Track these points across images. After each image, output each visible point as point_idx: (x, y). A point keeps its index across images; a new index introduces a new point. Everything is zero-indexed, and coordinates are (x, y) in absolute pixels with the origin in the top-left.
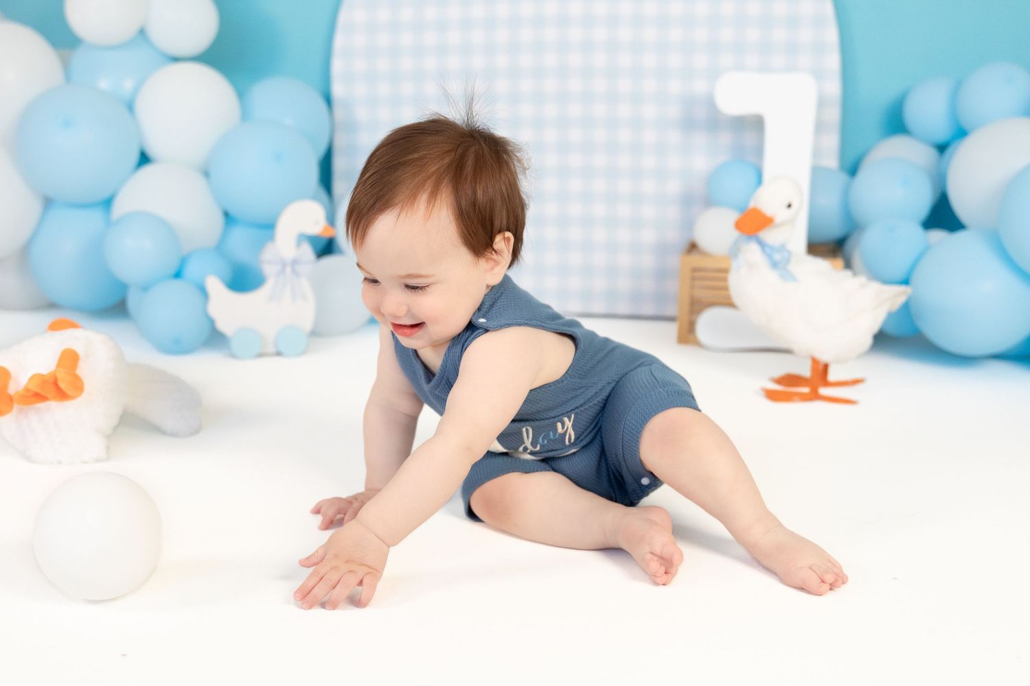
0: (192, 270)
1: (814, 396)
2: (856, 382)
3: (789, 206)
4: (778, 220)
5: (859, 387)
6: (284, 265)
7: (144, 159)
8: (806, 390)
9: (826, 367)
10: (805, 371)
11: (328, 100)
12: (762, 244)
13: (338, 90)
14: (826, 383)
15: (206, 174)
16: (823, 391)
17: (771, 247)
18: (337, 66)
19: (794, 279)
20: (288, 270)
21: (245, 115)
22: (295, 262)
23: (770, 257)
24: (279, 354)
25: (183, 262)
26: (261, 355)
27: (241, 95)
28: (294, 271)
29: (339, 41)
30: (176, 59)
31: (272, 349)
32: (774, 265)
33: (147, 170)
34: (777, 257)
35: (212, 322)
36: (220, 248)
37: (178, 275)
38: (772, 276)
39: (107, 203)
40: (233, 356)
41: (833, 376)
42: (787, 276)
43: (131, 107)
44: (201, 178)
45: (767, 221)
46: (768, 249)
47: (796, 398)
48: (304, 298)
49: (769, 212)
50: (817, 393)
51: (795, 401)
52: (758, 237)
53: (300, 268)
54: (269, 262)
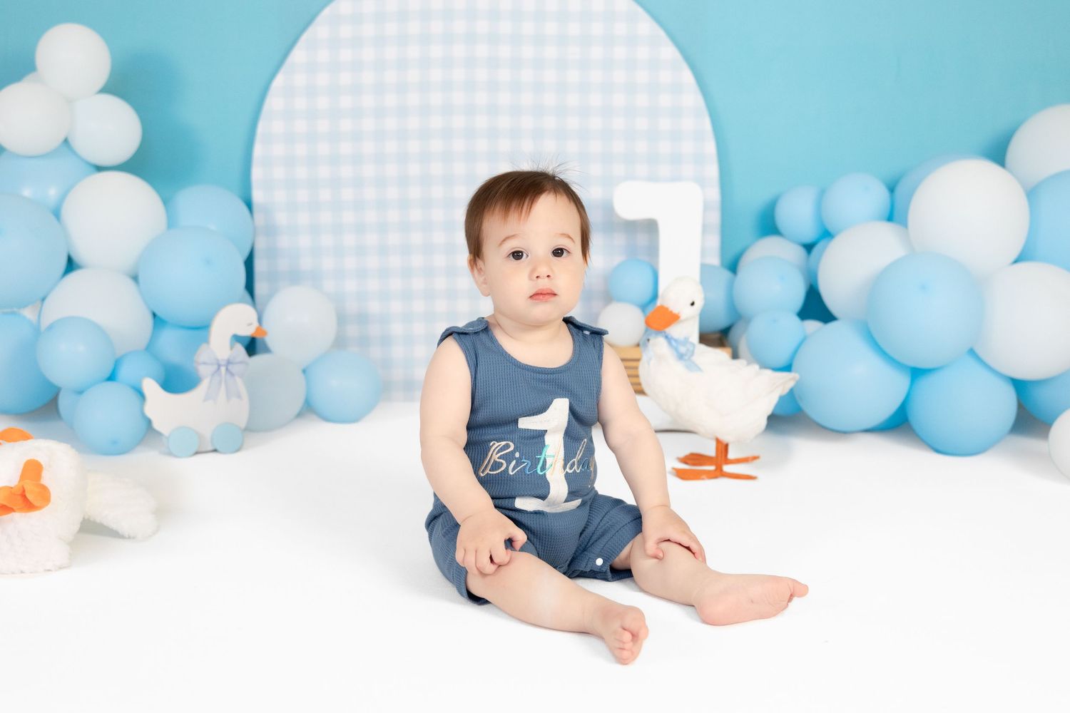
0: (126, 372)
1: (719, 473)
2: (752, 459)
3: (693, 304)
4: (683, 317)
6: (219, 366)
7: (71, 265)
8: (712, 468)
9: (726, 446)
10: (710, 450)
11: (249, 205)
12: (666, 337)
13: (258, 196)
14: (728, 462)
15: (135, 278)
16: (727, 468)
17: (676, 341)
18: (257, 173)
19: (700, 369)
20: (223, 370)
21: (172, 222)
22: (229, 362)
23: (676, 350)
25: (117, 364)
27: (166, 202)
28: (228, 371)
29: (258, 150)
30: (99, 169)
31: (209, 447)
32: (681, 357)
33: (73, 276)
34: (682, 349)
36: (150, 348)
37: (111, 378)
38: (679, 367)
42: (692, 367)
43: (57, 214)
44: (130, 282)
45: (673, 318)
46: (673, 343)
47: (704, 477)
48: (239, 396)
49: (675, 311)
50: (721, 470)
51: (703, 479)
52: (665, 333)
53: (234, 368)
54: (205, 363)
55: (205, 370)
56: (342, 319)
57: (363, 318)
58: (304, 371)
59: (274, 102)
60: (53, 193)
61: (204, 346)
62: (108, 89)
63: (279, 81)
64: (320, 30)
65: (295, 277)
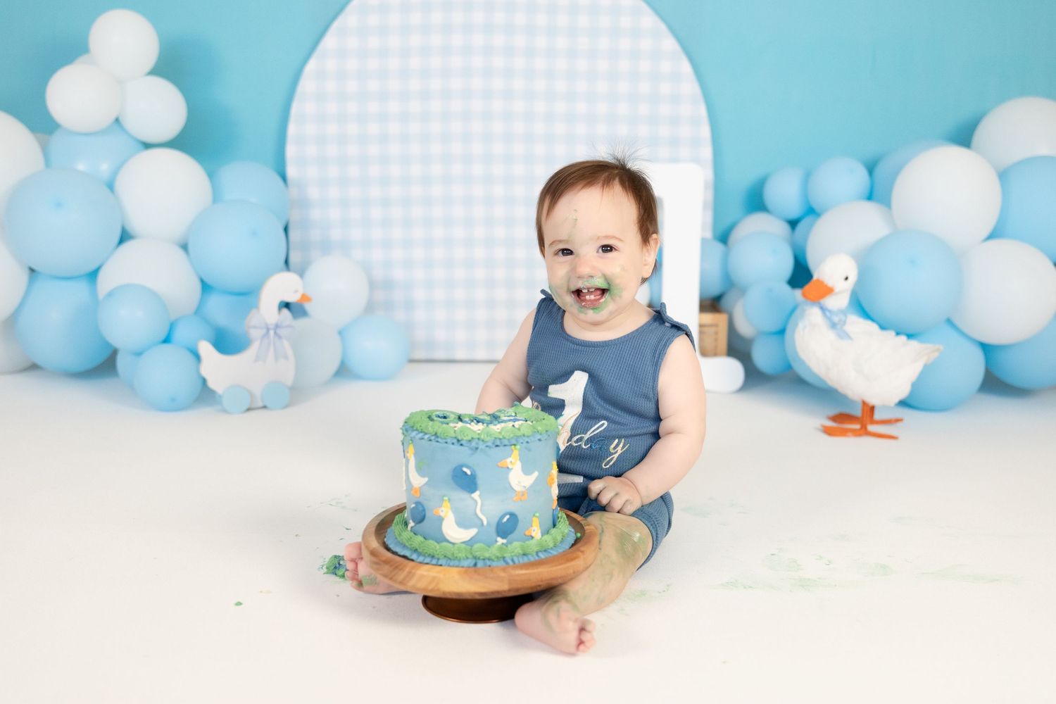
0: (181, 334)
1: (864, 432)
2: (898, 420)
3: (847, 279)
4: (837, 290)
5: (899, 424)
6: (268, 330)
7: (125, 237)
8: (857, 426)
9: (872, 408)
10: (858, 412)
11: (284, 178)
12: (823, 309)
13: (291, 172)
14: (873, 422)
15: (185, 247)
16: (871, 428)
17: (830, 311)
18: (291, 151)
19: (849, 337)
20: (272, 333)
21: (217, 196)
22: (277, 326)
23: (829, 319)
24: (265, 407)
25: (172, 327)
26: (249, 409)
27: (211, 175)
28: (275, 333)
29: (292, 129)
30: (147, 146)
31: (261, 404)
32: (833, 326)
33: (127, 246)
34: (836, 319)
35: (204, 381)
36: (198, 311)
37: (166, 340)
38: (831, 335)
39: (93, 275)
40: (225, 411)
41: (877, 416)
42: (844, 335)
43: (111, 186)
44: (181, 253)
45: (828, 291)
46: (828, 313)
47: (849, 434)
48: (286, 357)
49: (830, 283)
50: (866, 429)
51: (848, 436)
52: (819, 303)
53: (281, 332)
54: (255, 327)
55: (255, 334)
56: (372, 285)
57: (388, 285)
58: (340, 333)
59: (307, 85)
60: (105, 168)
61: (254, 311)
62: (155, 72)
63: (311, 66)
64: (349, 19)
65: (326, 247)
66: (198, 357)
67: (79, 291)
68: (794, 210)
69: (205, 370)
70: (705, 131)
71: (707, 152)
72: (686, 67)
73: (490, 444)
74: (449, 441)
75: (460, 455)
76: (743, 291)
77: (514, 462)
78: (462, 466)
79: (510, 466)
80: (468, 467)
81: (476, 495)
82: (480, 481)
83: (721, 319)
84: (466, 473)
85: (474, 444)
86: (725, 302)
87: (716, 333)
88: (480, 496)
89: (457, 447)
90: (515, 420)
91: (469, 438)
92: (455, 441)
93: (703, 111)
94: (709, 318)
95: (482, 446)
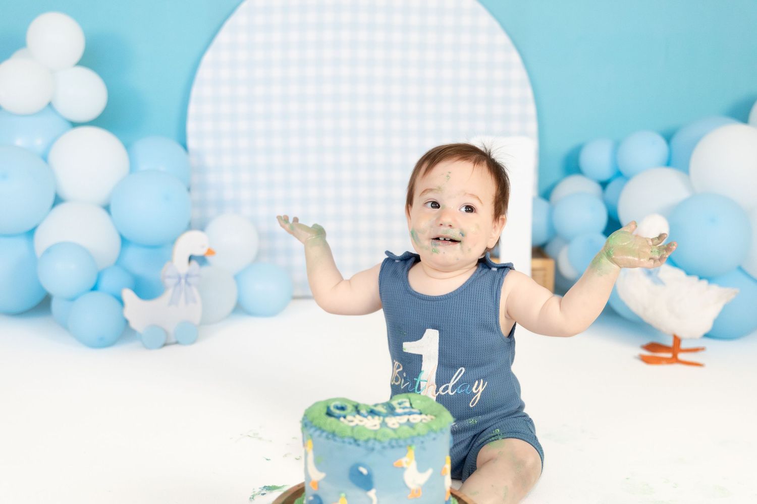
0: (108, 282)
1: (675, 360)
6: (180, 278)
7: (58, 200)
8: (669, 355)
15: (107, 209)
18: (191, 126)
19: (662, 283)
20: (183, 281)
21: (133, 167)
22: (188, 276)
24: (177, 343)
25: (99, 276)
26: (165, 345)
27: (127, 147)
28: (186, 282)
29: (192, 109)
30: (74, 125)
31: (173, 340)
32: (649, 274)
33: (60, 208)
35: (127, 322)
36: (119, 262)
37: (94, 288)
38: (647, 282)
39: (31, 233)
42: (657, 281)
43: (45, 158)
44: (103, 213)
47: (664, 362)
48: (195, 301)
50: (676, 358)
51: (663, 364)
53: (190, 280)
54: (169, 277)
55: (170, 282)
58: (235, 278)
60: (39, 143)
63: (208, 57)
66: (121, 302)
67: (19, 247)
68: (605, 172)
69: (128, 313)
70: (531, 110)
71: (533, 126)
72: (515, 57)
73: (386, 444)
74: (346, 440)
75: (355, 454)
76: (567, 241)
77: (409, 461)
78: (359, 465)
79: (405, 465)
80: (364, 466)
81: (372, 493)
82: (376, 480)
83: (548, 264)
84: (361, 473)
85: (370, 444)
86: (550, 250)
87: (545, 276)
88: (376, 494)
89: (353, 447)
90: (410, 414)
91: (365, 438)
92: (352, 441)
93: (529, 93)
94: (539, 263)
95: (378, 446)
